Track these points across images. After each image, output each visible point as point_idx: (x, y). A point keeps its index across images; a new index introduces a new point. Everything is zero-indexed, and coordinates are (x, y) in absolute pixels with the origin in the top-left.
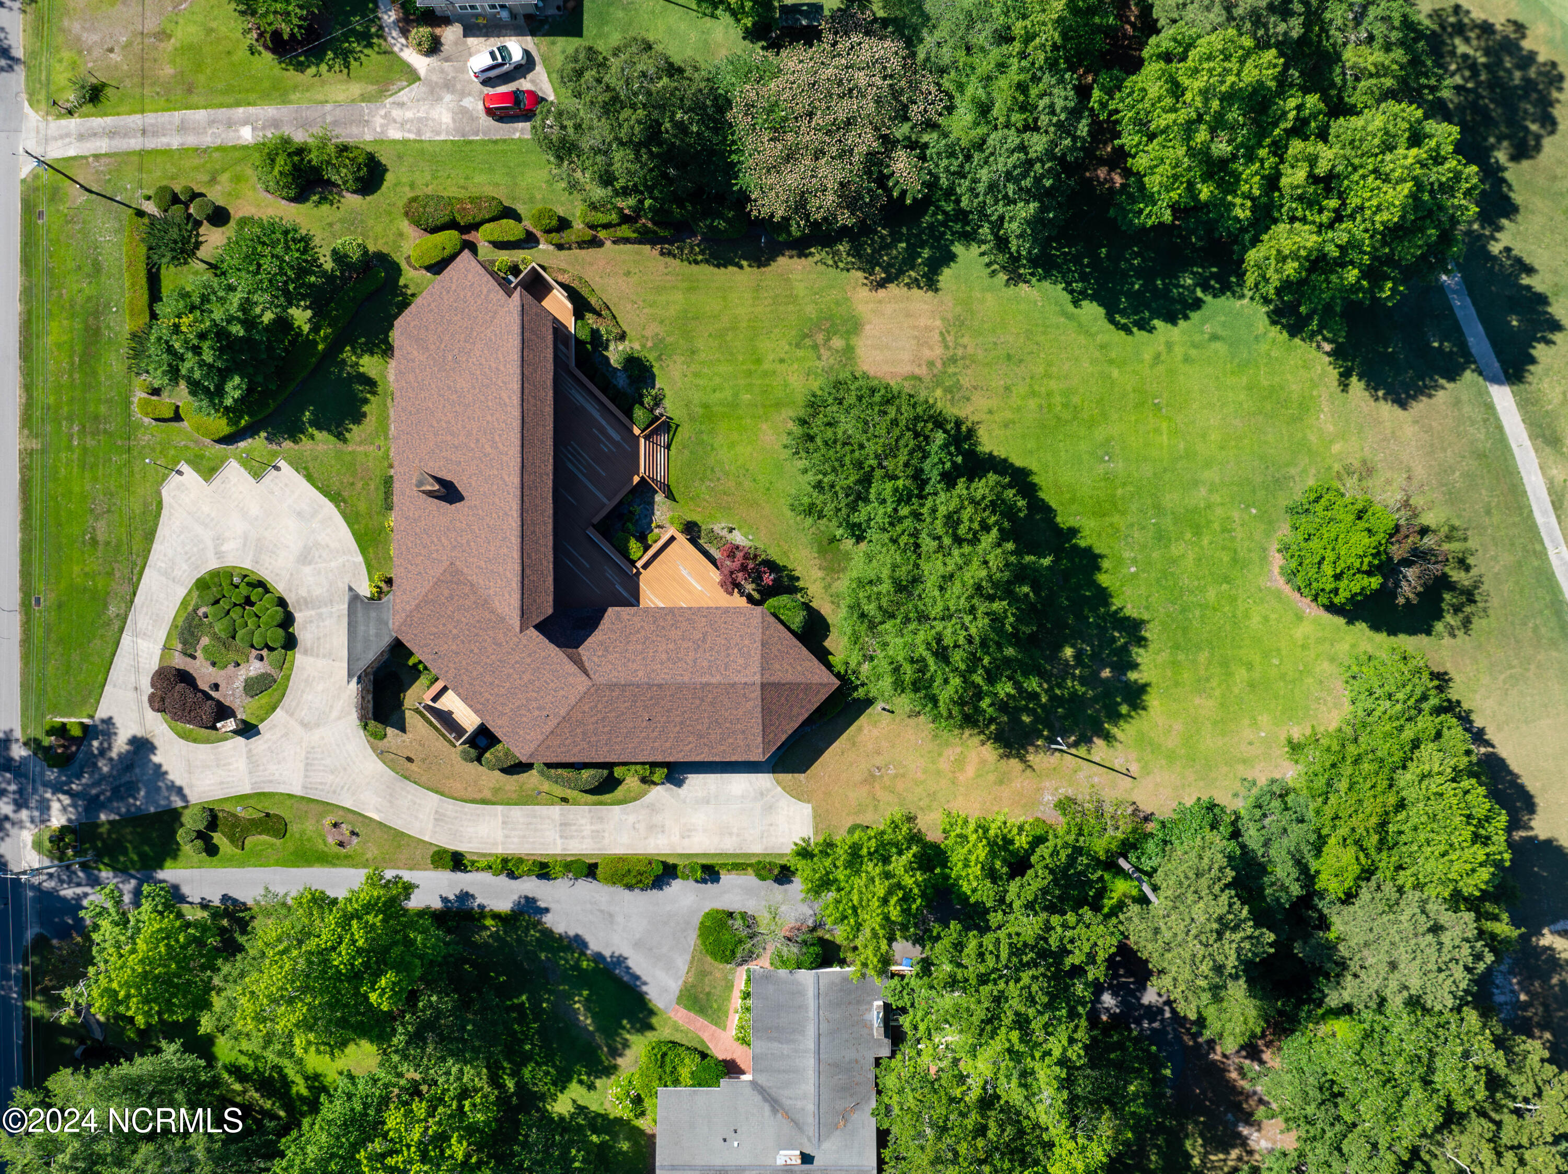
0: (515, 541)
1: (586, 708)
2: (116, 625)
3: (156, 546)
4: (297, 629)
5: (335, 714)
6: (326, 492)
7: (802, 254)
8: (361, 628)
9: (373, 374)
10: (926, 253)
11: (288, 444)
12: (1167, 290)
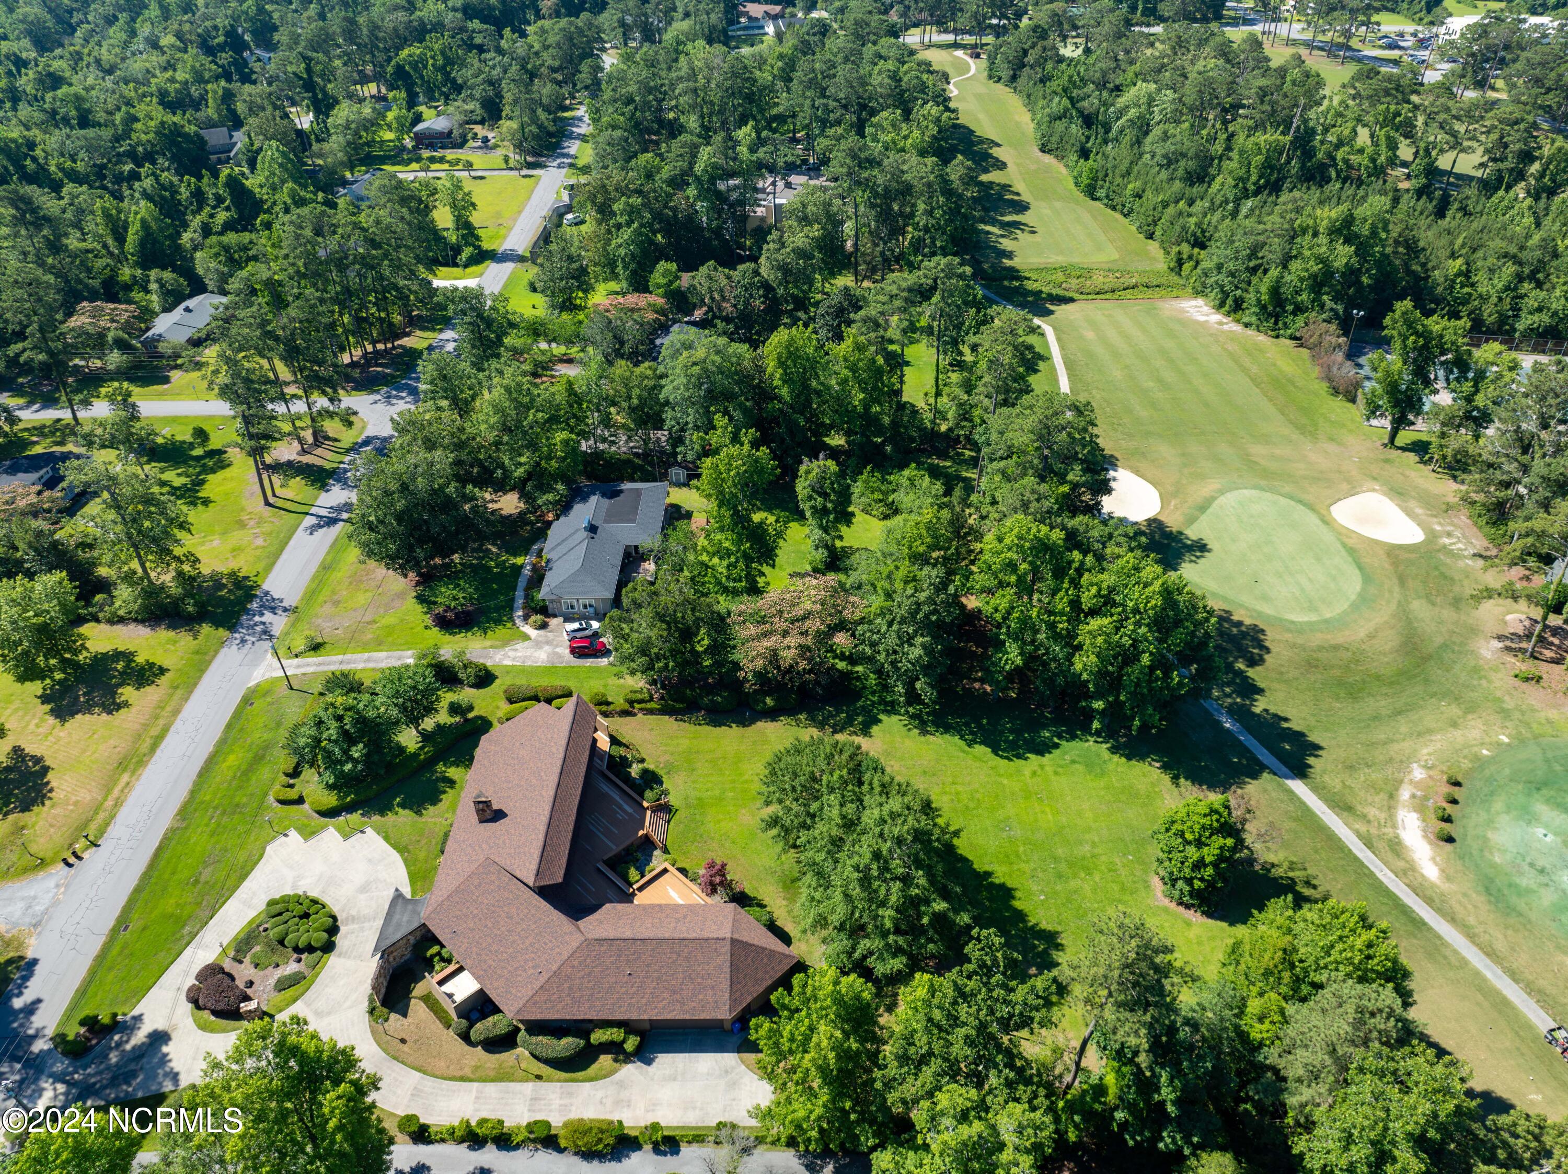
0: (542, 828)
1: (576, 963)
2: (187, 939)
3: (246, 884)
4: (339, 939)
5: (348, 1004)
6: (395, 846)
7: (774, 719)
8: (397, 917)
9: (455, 777)
10: (860, 719)
11: (376, 818)
12: (1033, 739)
